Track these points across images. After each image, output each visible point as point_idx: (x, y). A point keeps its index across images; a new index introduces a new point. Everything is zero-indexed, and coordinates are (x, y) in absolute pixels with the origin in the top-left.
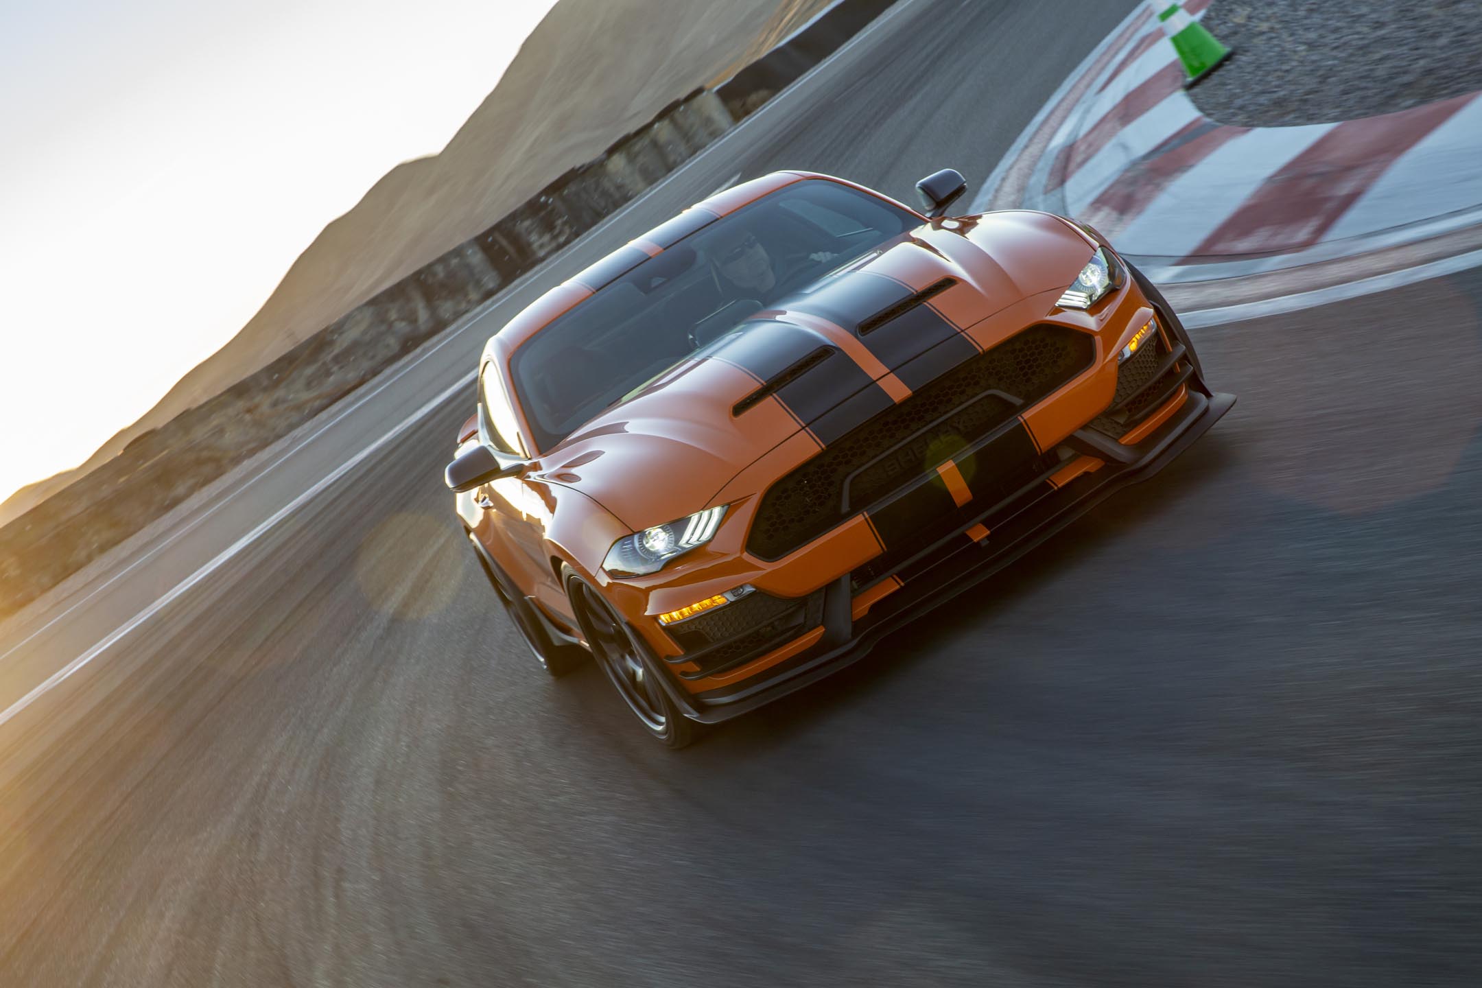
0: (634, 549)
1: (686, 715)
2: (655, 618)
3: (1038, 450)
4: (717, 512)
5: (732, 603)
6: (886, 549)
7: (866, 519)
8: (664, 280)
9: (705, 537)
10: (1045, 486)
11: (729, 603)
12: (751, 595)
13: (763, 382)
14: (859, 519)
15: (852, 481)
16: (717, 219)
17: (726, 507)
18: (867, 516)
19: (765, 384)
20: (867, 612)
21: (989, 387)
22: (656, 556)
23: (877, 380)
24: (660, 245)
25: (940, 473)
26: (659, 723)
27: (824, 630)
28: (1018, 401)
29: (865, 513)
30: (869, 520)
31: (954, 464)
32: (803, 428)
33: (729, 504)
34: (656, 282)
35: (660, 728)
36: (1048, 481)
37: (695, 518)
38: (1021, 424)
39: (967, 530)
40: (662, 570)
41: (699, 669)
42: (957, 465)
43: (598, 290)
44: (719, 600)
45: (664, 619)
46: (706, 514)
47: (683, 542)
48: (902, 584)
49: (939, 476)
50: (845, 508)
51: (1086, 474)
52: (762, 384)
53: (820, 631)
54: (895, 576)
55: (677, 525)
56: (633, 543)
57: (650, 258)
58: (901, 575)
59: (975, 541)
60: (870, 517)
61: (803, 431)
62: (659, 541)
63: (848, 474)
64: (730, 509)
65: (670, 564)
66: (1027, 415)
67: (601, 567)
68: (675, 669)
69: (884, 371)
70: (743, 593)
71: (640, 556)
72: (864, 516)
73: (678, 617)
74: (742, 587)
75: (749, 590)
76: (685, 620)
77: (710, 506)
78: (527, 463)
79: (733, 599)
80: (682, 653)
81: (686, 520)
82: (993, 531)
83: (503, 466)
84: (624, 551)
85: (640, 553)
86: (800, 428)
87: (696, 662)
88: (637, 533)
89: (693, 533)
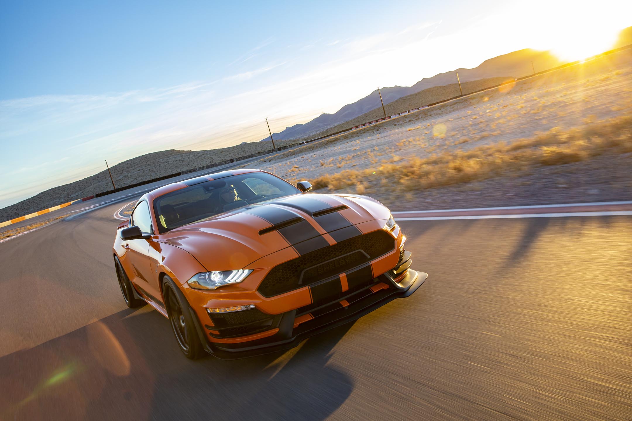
0: (205, 278)
1: (206, 350)
2: (207, 309)
3: (373, 277)
4: (246, 272)
5: (244, 311)
6: (313, 303)
7: (309, 289)
8: (214, 188)
9: (238, 281)
10: (369, 291)
11: (242, 310)
12: (253, 309)
13: (273, 225)
14: (306, 288)
15: (305, 273)
16: (233, 175)
17: (251, 271)
18: (310, 288)
19: (274, 225)
20: (297, 326)
21: (359, 249)
22: (214, 283)
23: (322, 235)
24: (213, 178)
25: (340, 276)
27: (279, 330)
28: (369, 257)
31: (345, 275)
32: (291, 246)
33: (254, 269)
34: (211, 188)
35: (186, 349)
36: (370, 289)
37: (235, 272)
38: (370, 265)
39: (340, 301)
40: (216, 290)
41: (219, 334)
42: (346, 275)
43: (189, 186)
44: (239, 309)
46: (241, 271)
47: (226, 280)
48: (314, 318)
49: (339, 278)
50: (300, 282)
51: (383, 290)
52: (272, 225)
53: (277, 330)
55: (226, 273)
56: (205, 276)
57: (209, 181)
58: (313, 314)
59: (344, 306)
60: (311, 288)
61: (291, 247)
62: (216, 277)
63: (304, 269)
64: (253, 272)
65: (220, 288)
66: (373, 262)
67: (187, 282)
68: (208, 331)
69: (325, 232)
70: (249, 307)
71: (207, 282)
72: (308, 287)
73: (218, 311)
74: (249, 305)
75: (252, 306)
76: (220, 313)
77: (243, 268)
78: (152, 236)
79: (245, 309)
80: (214, 326)
81: (231, 272)
82: (350, 304)
83: (143, 235)
84: (200, 278)
85: (208, 281)
86: (289, 246)
87: (220, 331)
88: (209, 272)
89: (233, 278)
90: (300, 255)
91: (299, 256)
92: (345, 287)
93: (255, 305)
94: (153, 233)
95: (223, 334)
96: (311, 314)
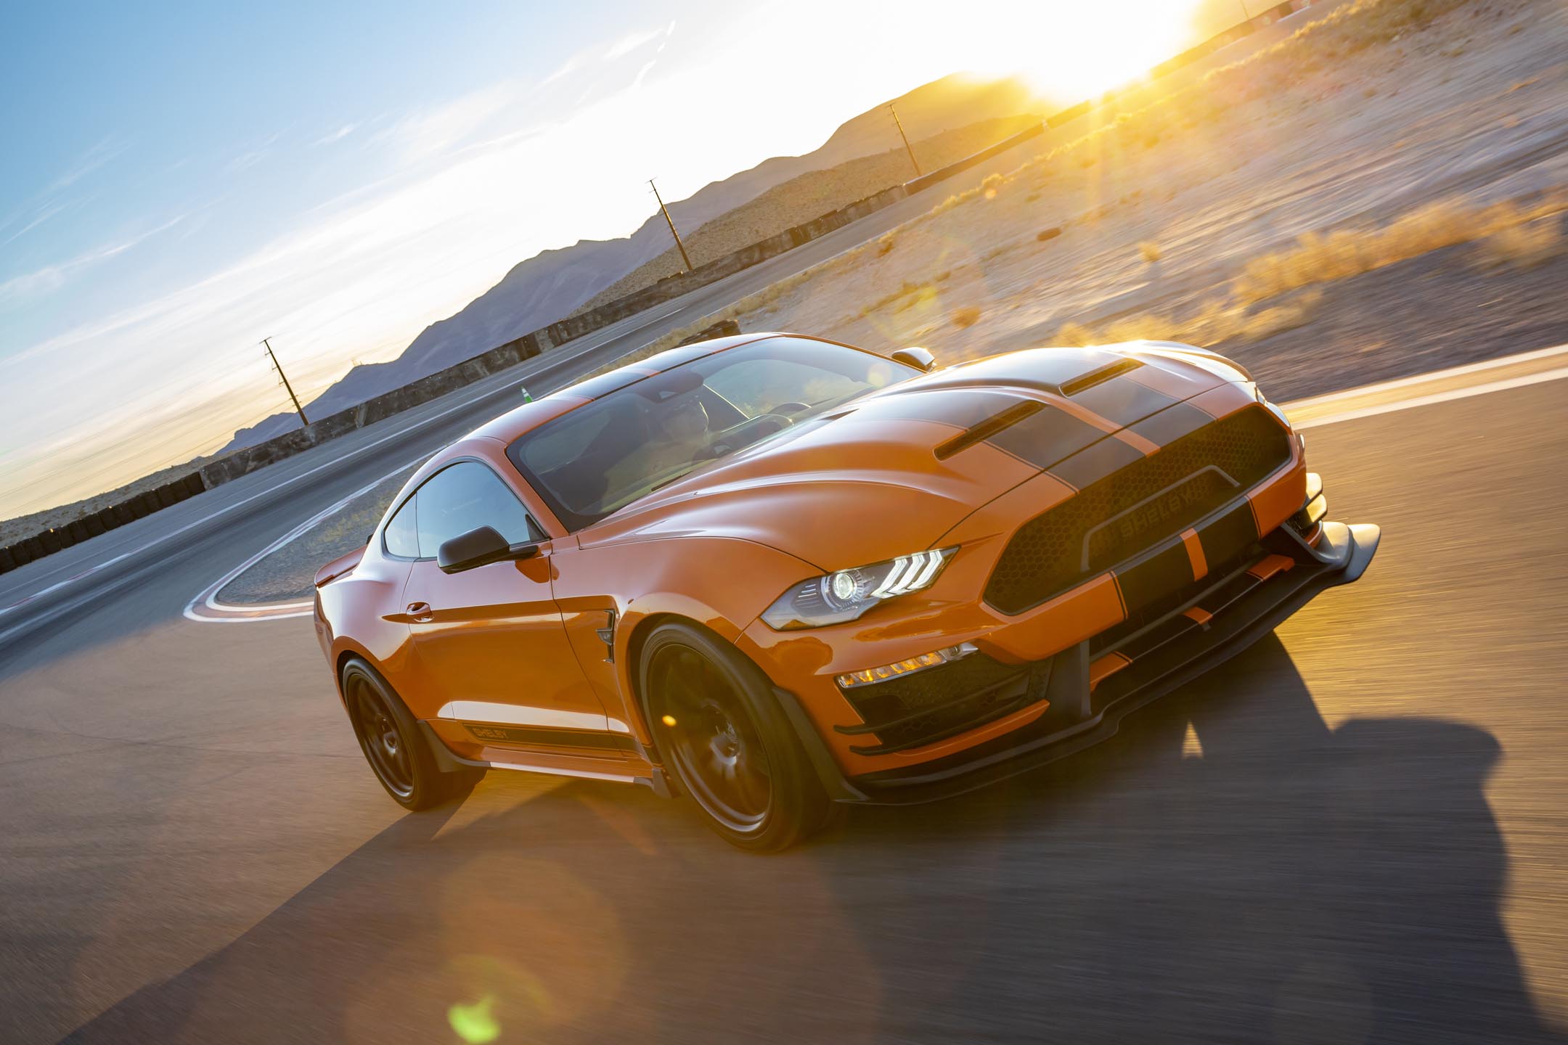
0: (820, 596)
2: (835, 678)
3: (1258, 536)
4: (936, 558)
5: (949, 663)
6: (1127, 617)
7: (1114, 579)
9: (915, 586)
10: (1249, 578)
11: (941, 663)
12: (969, 656)
14: (1106, 579)
15: (1094, 539)
17: (951, 552)
18: (1115, 576)
19: (969, 430)
21: (1208, 463)
22: (847, 603)
23: (1113, 433)
25: (1184, 539)
26: (756, 823)
27: (1048, 704)
28: (1237, 484)
29: (1112, 572)
30: (1116, 580)
31: (1196, 532)
32: (1042, 471)
33: (959, 546)
36: (1252, 571)
37: (900, 563)
38: (1249, 501)
39: (1187, 610)
40: (859, 619)
41: (879, 742)
42: (1198, 533)
44: (930, 660)
45: (845, 683)
46: (919, 557)
47: (878, 592)
48: (1131, 661)
49: (1183, 542)
50: (1085, 566)
51: (1280, 573)
52: (965, 430)
53: (1044, 706)
55: (878, 568)
56: (819, 587)
58: (1128, 651)
59: (1200, 622)
60: (1118, 577)
61: (1043, 474)
62: (845, 587)
63: (1087, 529)
64: (957, 553)
65: (868, 613)
66: (1253, 494)
67: (760, 617)
68: (843, 743)
69: (1118, 427)
70: (958, 652)
71: (825, 603)
72: (1112, 575)
73: (868, 677)
74: (958, 646)
75: (967, 649)
76: (875, 682)
77: (926, 549)
79: (951, 658)
80: (864, 723)
81: (889, 564)
82: (1214, 616)
84: (801, 598)
85: (828, 602)
86: (1039, 471)
87: (880, 734)
88: (828, 574)
89: (897, 581)
90: (1077, 490)
91: (1076, 493)
92: (1199, 565)
93: (975, 642)
95: (893, 740)
96: (1118, 653)
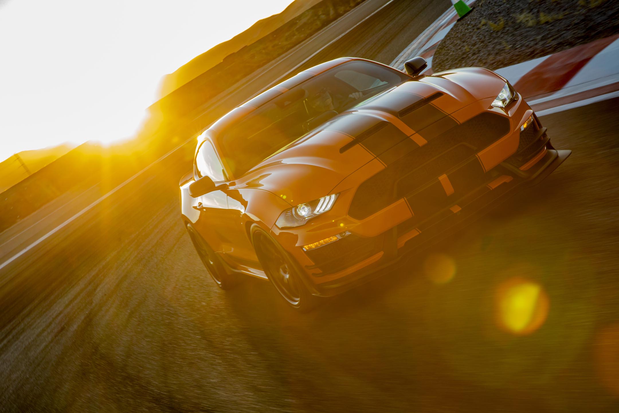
0: (292, 215)
1: (313, 294)
2: (302, 247)
3: (484, 171)
4: (333, 197)
5: (340, 240)
6: (414, 215)
7: (405, 201)
8: (290, 102)
9: (327, 209)
10: (486, 188)
11: (338, 240)
12: (350, 236)
13: (354, 138)
14: (402, 200)
15: (398, 184)
16: (313, 77)
17: (338, 195)
18: (406, 199)
19: (355, 139)
20: (403, 245)
21: (461, 141)
22: (303, 217)
23: (410, 136)
25: (440, 179)
26: (296, 301)
27: (383, 253)
28: (475, 148)
29: (405, 198)
30: (407, 201)
31: (446, 176)
32: (375, 158)
33: (340, 193)
34: (286, 103)
35: (297, 303)
36: (487, 186)
37: (322, 200)
38: (477, 158)
39: (450, 207)
40: (306, 224)
41: (321, 272)
42: (448, 176)
43: (259, 107)
44: (334, 239)
45: (306, 248)
46: (328, 198)
47: (316, 212)
48: (421, 232)
49: (439, 181)
50: (395, 195)
51: (505, 183)
52: (354, 139)
53: (381, 254)
54: (416, 228)
55: (313, 204)
56: (292, 212)
57: (283, 93)
58: (419, 227)
59: (455, 212)
60: (407, 199)
61: (375, 159)
62: (304, 212)
63: (396, 180)
64: (340, 195)
65: (310, 221)
66: (480, 154)
67: (275, 224)
68: (310, 272)
69: (413, 132)
70: (345, 235)
71: (295, 218)
72: (404, 199)
73: (314, 246)
74: (345, 232)
75: (348, 233)
76: (316, 248)
77: (329, 194)
78: (228, 183)
79: (341, 238)
80: (314, 264)
81: (318, 201)
82: (462, 209)
83: (216, 185)
84: (287, 216)
85: (295, 216)
87: (321, 268)
88: (294, 207)
89: (321, 207)
90: (386, 166)
92: (449, 189)
93: (350, 231)
94: (228, 180)
95: (325, 270)
96: (417, 229)
